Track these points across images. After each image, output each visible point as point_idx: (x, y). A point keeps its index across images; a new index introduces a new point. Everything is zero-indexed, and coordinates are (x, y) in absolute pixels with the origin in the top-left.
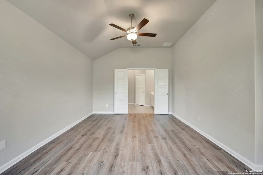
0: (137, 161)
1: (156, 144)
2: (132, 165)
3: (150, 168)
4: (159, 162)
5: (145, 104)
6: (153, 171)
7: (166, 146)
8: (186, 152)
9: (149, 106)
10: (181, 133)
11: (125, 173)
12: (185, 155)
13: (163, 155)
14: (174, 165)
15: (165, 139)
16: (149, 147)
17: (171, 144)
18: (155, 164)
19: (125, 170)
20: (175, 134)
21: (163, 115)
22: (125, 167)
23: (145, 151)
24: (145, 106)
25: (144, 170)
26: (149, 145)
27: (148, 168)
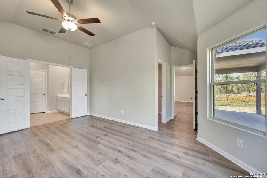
0: (105, 161)
1: (104, 142)
2: (104, 167)
3: (118, 158)
4: (119, 151)
5: (48, 110)
6: (122, 159)
7: (112, 140)
8: (128, 137)
9: (54, 111)
10: (112, 127)
11: (105, 176)
12: (128, 139)
13: (116, 146)
14: (129, 147)
15: (106, 135)
16: (101, 146)
17: (114, 136)
18: (119, 154)
19: (103, 173)
20: (109, 129)
21: (82, 117)
22: (99, 172)
23: (102, 151)
24: (47, 112)
25: (116, 162)
26: (99, 145)
27: (117, 159)
